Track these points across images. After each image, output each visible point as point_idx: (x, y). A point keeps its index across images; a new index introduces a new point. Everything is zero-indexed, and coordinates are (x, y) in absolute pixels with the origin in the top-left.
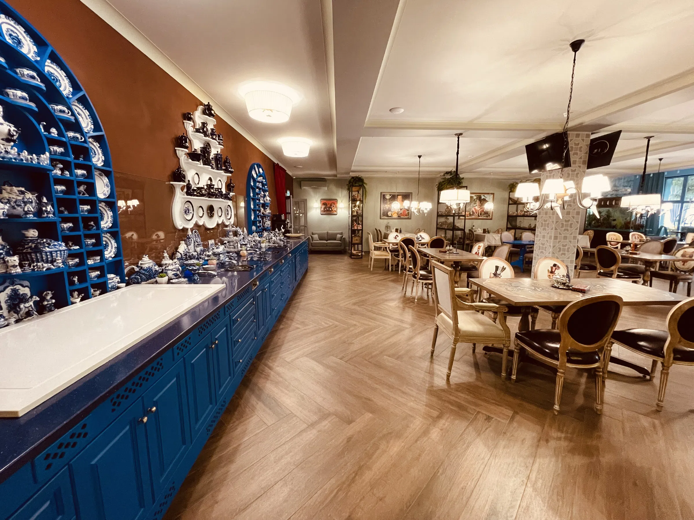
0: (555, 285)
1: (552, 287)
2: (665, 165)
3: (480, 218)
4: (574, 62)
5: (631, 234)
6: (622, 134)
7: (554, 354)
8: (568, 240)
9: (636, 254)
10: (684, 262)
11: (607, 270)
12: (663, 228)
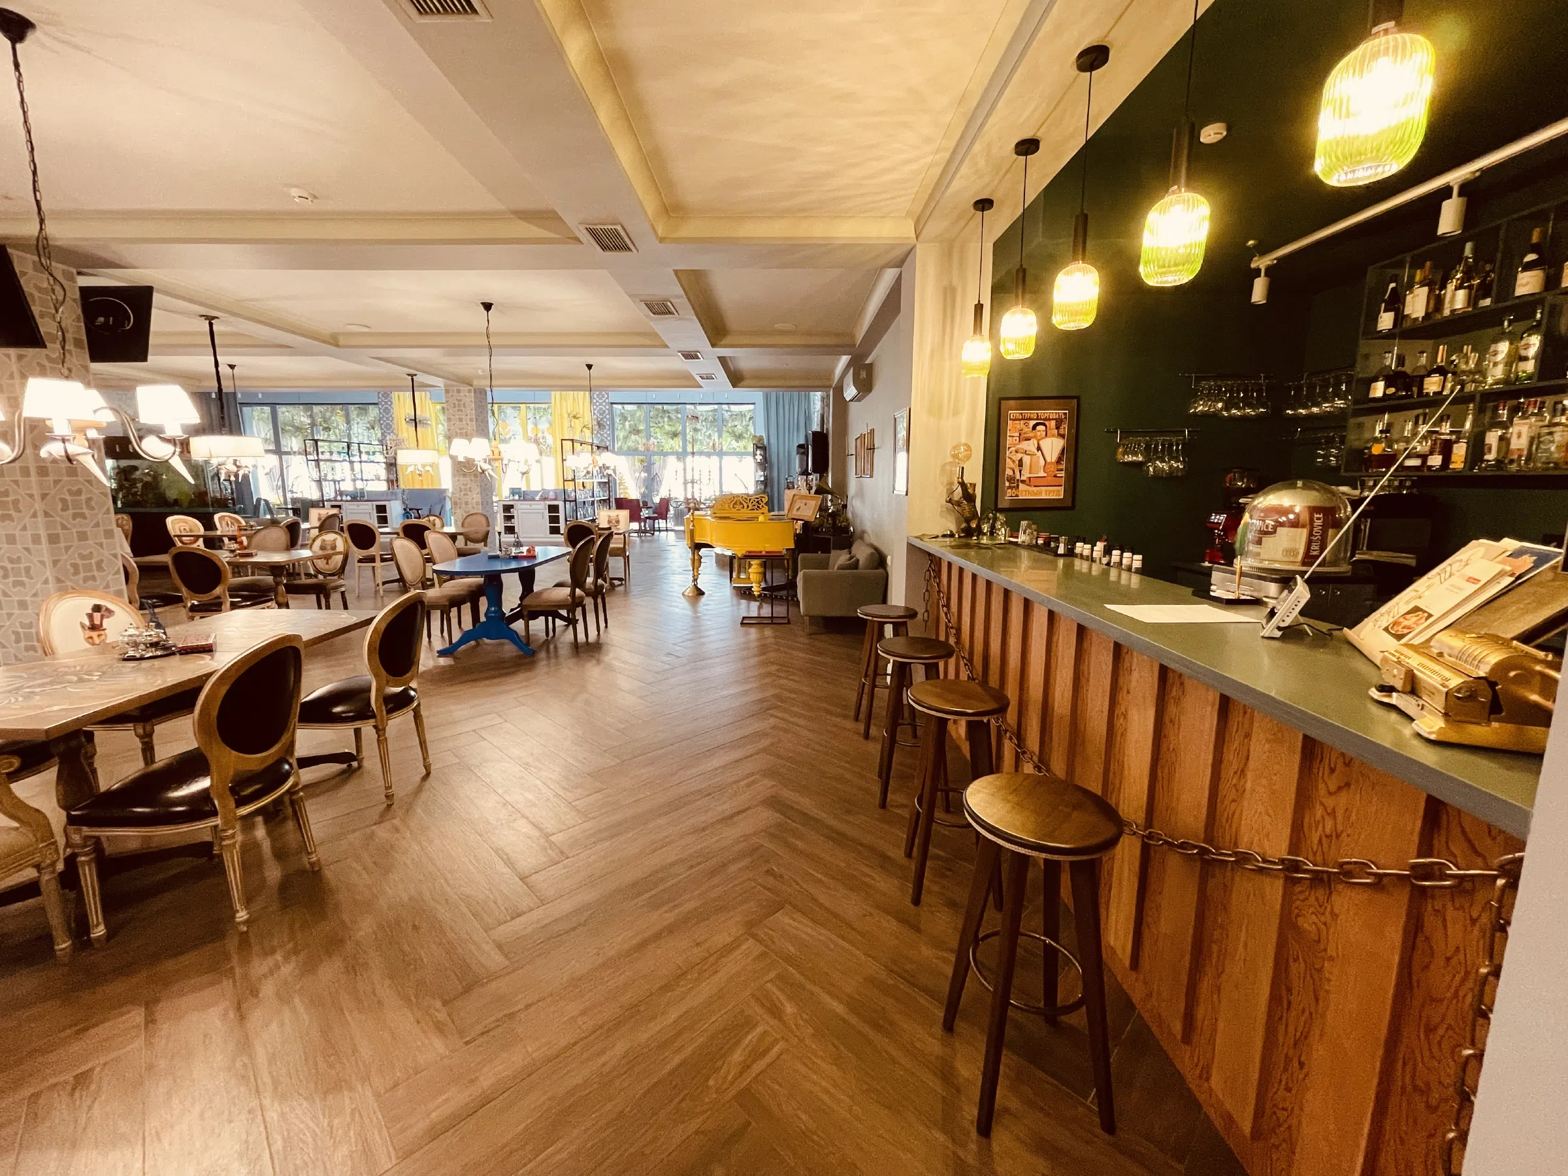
0: (131, 653)
1: (125, 660)
4: (17, 70)
5: (216, 517)
7: (200, 807)
9: (250, 555)
10: (327, 558)
11: (206, 598)
12: (262, 502)
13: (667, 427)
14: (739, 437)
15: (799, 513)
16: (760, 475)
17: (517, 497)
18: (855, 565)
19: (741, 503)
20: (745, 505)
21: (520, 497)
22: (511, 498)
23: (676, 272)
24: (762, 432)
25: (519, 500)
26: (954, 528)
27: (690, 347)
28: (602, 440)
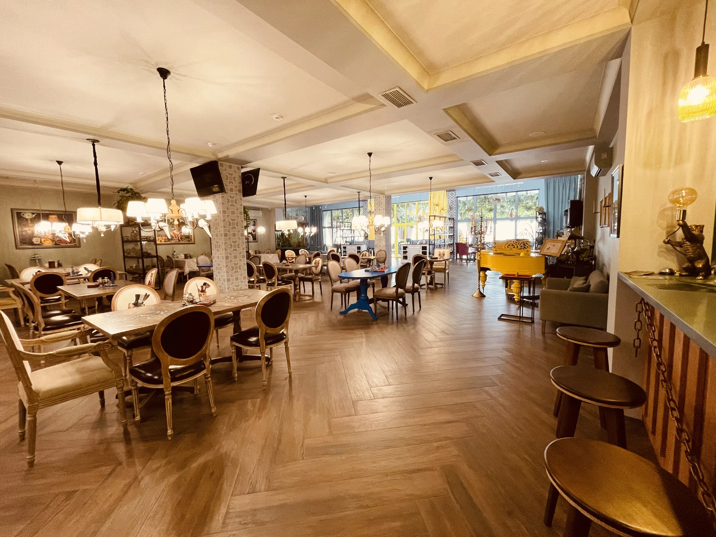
0: (186, 304)
2: (310, 201)
3: (180, 242)
4: (165, 89)
6: (261, 171)
8: (238, 259)
10: (316, 268)
13: (488, 207)
14: (529, 209)
15: (548, 251)
16: (540, 229)
17: (409, 243)
18: (587, 289)
19: (513, 245)
20: (516, 246)
21: (410, 243)
22: (407, 243)
23: (445, 110)
24: (543, 205)
25: (410, 244)
26: (675, 267)
27: (476, 159)
28: (452, 215)
